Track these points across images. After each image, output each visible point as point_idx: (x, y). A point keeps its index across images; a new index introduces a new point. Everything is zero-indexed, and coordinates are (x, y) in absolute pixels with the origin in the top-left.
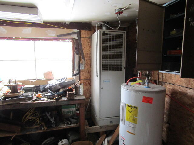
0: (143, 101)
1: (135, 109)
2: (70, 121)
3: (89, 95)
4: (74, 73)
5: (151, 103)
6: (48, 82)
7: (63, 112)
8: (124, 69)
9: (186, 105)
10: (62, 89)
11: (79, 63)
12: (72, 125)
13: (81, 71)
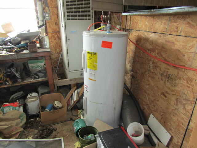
0: (102, 46)
1: (95, 55)
2: (37, 75)
3: (60, 50)
4: (39, 25)
5: (111, 48)
6: (8, 34)
7: (31, 68)
8: (93, 17)
9: (147, 51)
10: (23, 41)
11: (43, 12)
12: (40, 79)
13: (47, 22)
